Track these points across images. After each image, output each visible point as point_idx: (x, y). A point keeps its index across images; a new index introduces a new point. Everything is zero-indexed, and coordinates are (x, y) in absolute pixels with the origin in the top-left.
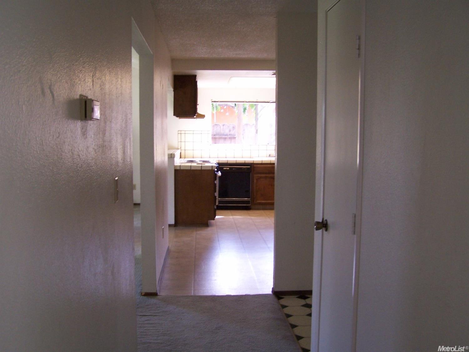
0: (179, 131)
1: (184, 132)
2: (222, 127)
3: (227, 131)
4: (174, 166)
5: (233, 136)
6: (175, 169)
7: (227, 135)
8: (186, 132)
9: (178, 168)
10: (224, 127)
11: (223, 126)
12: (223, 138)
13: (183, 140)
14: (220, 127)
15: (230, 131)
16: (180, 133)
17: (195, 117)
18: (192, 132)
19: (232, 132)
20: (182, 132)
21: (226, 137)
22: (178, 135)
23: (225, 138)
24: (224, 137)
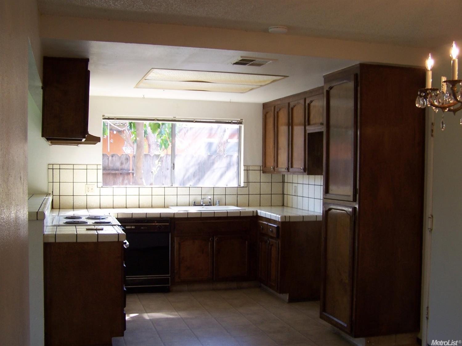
0: (49, 164)
1: (58, 167)
2: (110, 158)
3: (118, 165)
4: (42, 237)
5: (127, 171)
6: (46, 241)
7: (118, 170)
8: (62, 167)
9: (52, 240)
10: (114, 158)
11: (112, 156)
12: (112, 174)
13: (56, 179)
14: (108, 159)
15: (122, 164)
16: (51, 168)
17: (84, 140)
18: (71, 167)
19: (125, 166)
20: (55, 167)
21: (117, 172)
22: (48, 171)
23: (115, 174)
24: (114, 172)
